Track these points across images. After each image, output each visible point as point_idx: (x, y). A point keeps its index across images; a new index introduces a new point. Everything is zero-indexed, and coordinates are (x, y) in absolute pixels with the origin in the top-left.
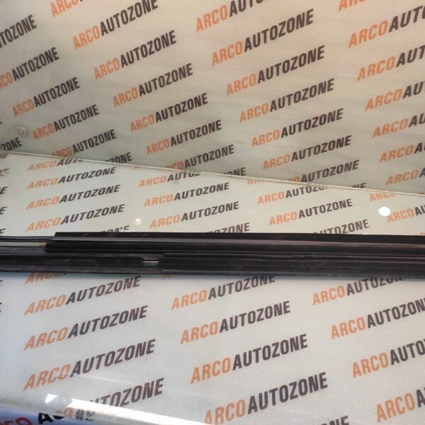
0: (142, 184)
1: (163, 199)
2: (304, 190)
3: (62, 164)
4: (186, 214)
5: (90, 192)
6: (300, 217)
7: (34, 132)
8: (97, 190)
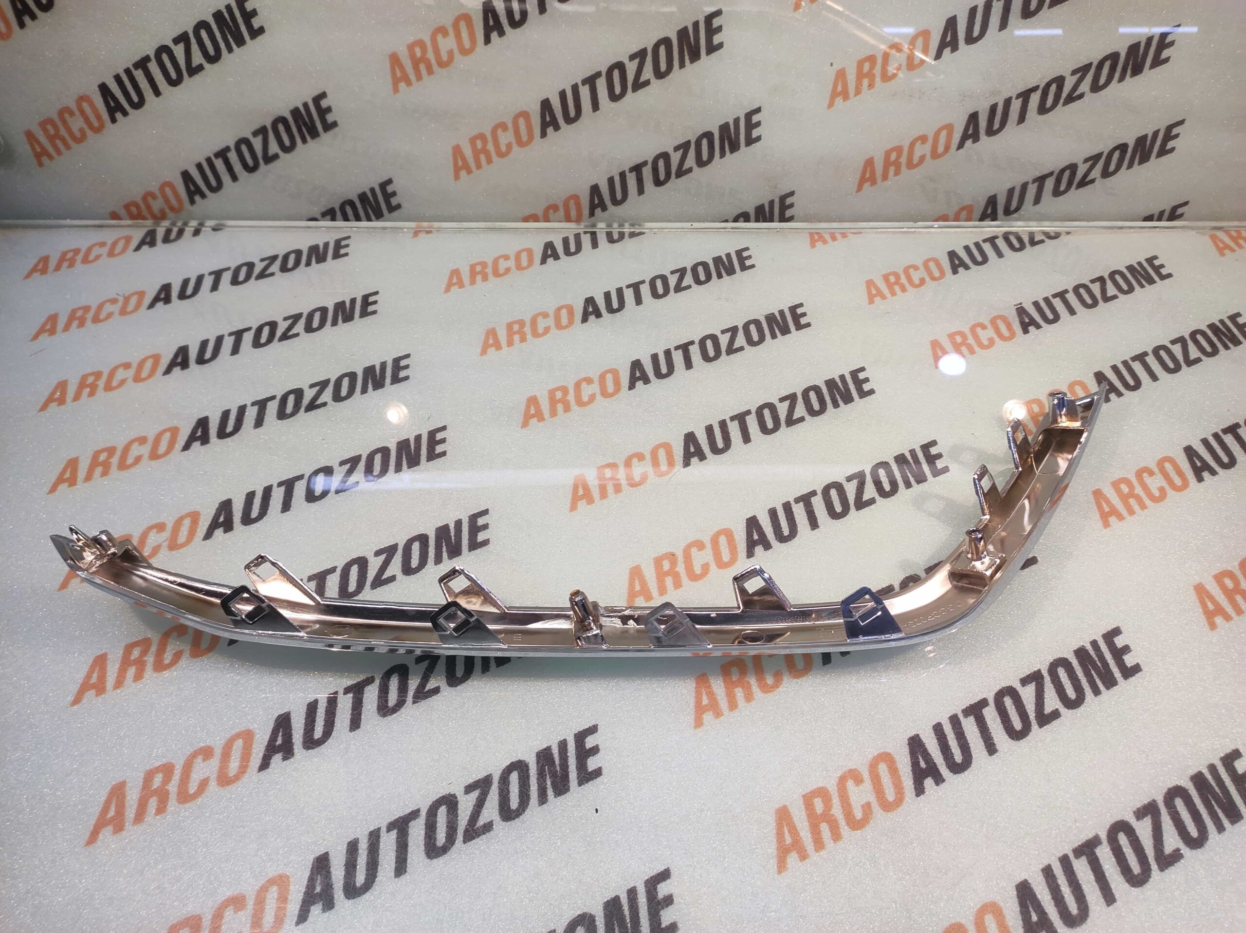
0: (455, 280)
1: (542, 324)
2: (1001, 243)
3: (152, 244)
4: (636, 365)
5: (273, 325)
6: (1026, 331)
7: (29, 135)
8: (296, 318)
